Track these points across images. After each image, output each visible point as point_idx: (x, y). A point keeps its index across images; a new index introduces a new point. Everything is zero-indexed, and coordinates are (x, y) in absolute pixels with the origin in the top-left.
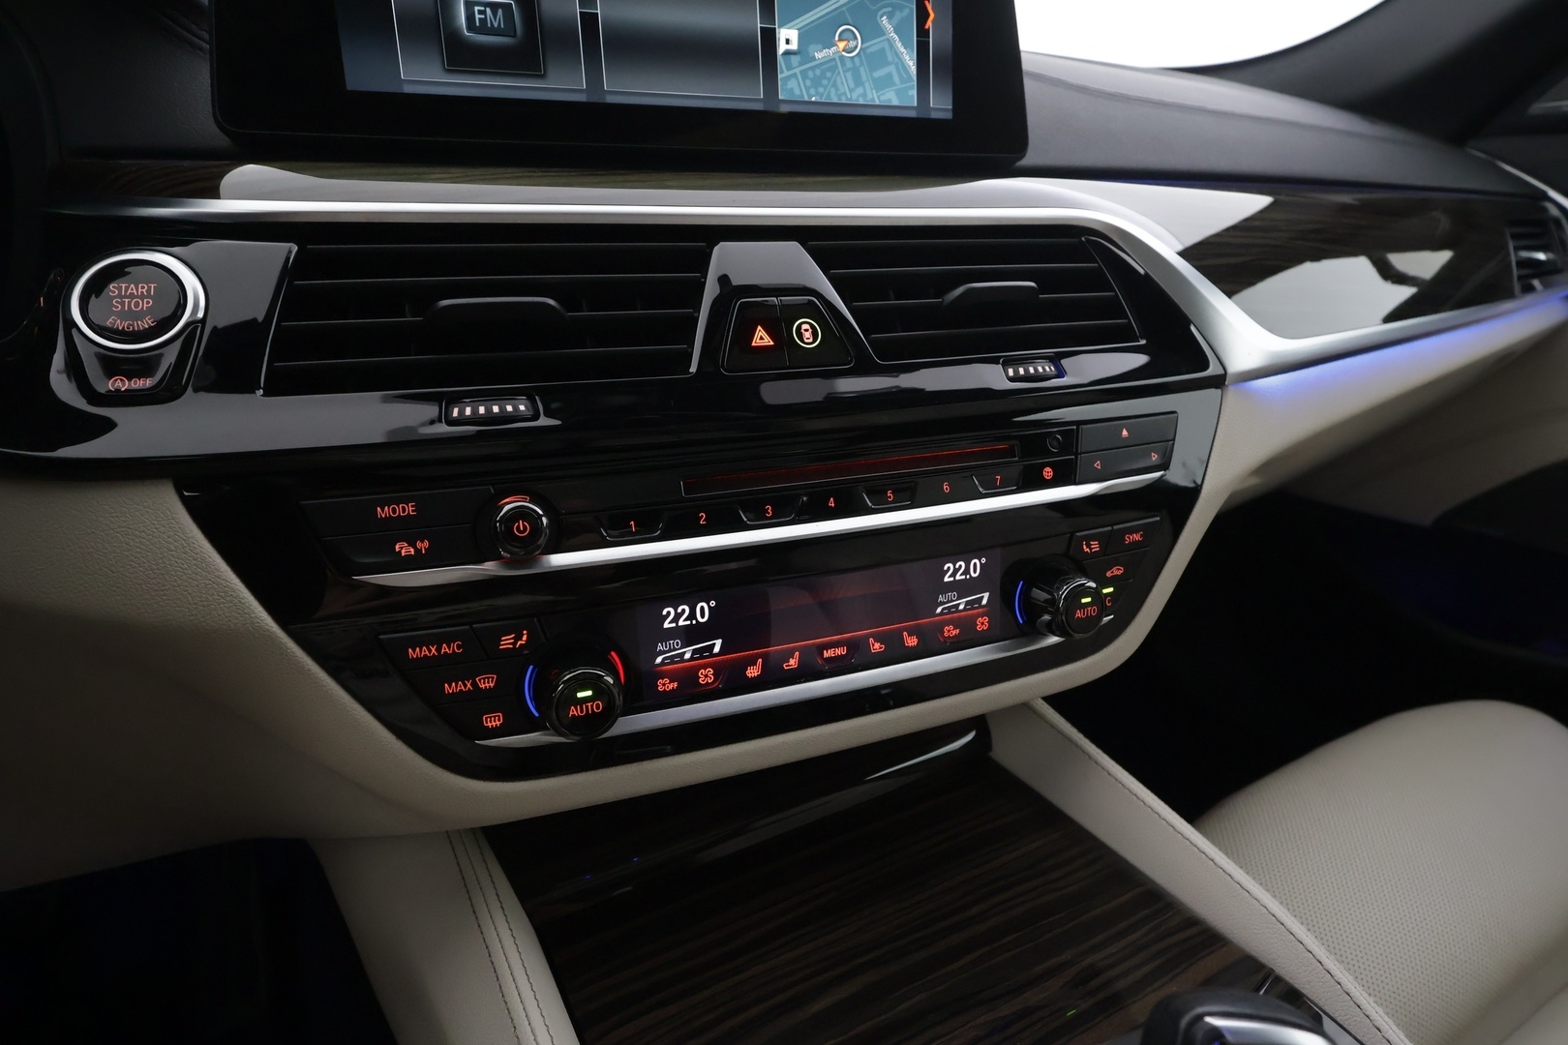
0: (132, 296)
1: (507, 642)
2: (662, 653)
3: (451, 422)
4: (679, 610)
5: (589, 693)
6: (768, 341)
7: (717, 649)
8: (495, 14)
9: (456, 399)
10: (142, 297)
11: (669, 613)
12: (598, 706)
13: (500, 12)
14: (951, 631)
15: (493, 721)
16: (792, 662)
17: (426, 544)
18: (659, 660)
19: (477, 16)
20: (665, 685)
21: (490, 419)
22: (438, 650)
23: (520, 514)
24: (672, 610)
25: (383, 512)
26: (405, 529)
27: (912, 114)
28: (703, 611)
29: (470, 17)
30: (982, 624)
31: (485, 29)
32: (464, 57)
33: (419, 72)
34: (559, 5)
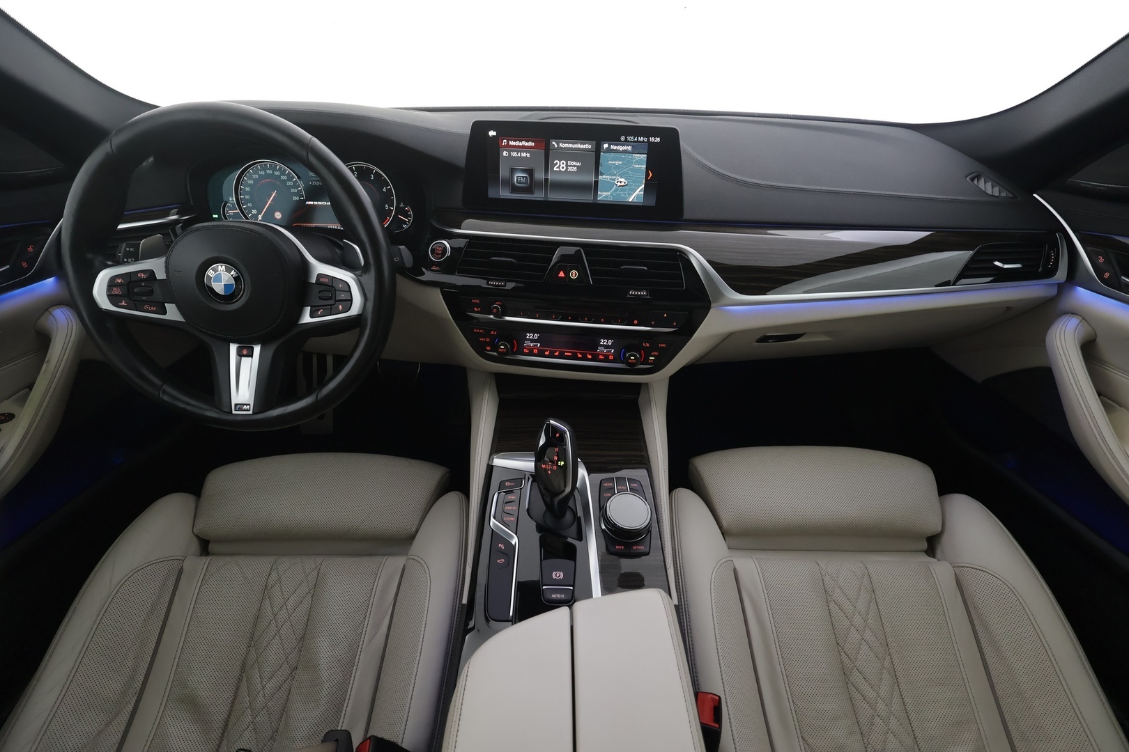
0: (439, 250)
1: (492, 333)
2: (526, 343)
3: (489, 285)
4: (531, 335)
5: (504, 347)
6: (563, 275)
7: (539, 346)
9: (492, 280)
11: (528, 335)
12: (505, 350)
13: (524, 178)
14: (601, 357)
15: (488, 348)
16: (557, 353)
17: (480, 309)
18: (525, 345)
19: (519, 179)
20: (526, 351)
21: (496, 285)
22: (480, 331)
23: (495, 308)
25: (473, 301)
26: (477, 305)
27: (641, 204)
28: (536, 337)
29: (517, 180)
30: (611, 357)
31: (520, 183)
32: (515, 189)
33: (505, 194)
34: (540, 175)
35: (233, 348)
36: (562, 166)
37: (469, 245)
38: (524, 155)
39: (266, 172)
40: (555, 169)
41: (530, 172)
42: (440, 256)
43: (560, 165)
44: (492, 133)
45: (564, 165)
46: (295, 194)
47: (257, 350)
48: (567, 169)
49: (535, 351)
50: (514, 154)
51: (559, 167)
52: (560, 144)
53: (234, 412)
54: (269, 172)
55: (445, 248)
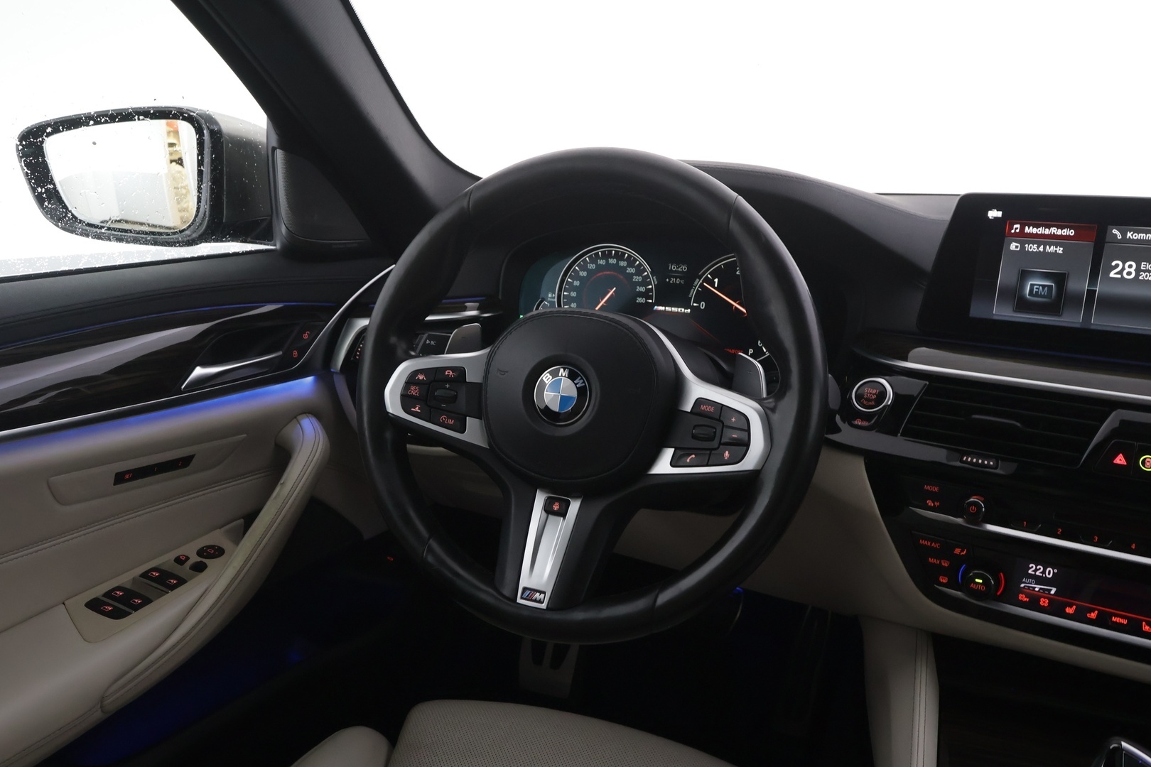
0: (871, 393)
1: (957, 551)
2: (1024, 583)
3: (962, 461)
4: (1038, 567)
5: (981, 581)
6: (1123, 462)
7: (1053, 592)
8: (1043, 289)
9: (968, 454)
10: (873, 394)
11: (1032, 567)
12: (983, 588)
13: (1046, 288)
15: (944, 580)
16: (1092, 614)
17: (938, 504)
18: (1022, 585)
19: (1035, 290)
20: (1022, 597)
21: (977, 464)
22: (931, 544)
23: (975, 503)
24: (1034, 567)
25: (927, 487)
26: (933, 496)
28: (1050, 573)
29: (1031, 290)
31: (1037, 295)
32: (1023, 305)
33: (1002, 311)
34: (1078, 284)
35: (540, 500)
36: (1127, 270)
37: (927, 391)
38: (1052, 249)
39: (607, 261)
40: (1112, 275)
41: (1060, 279)
42: (873, 403)
43: (1123, 269)
44: (994, 214)
45: (1132, 270)
46: (641, 295)
47: (574, 506)
48: (1138, 274)
49: (1044, 602)
50: (1032, 248)
51: (1121, 272)
52: (1129, 235)
53: (519, 601)
54: (612, 261)
55: (883, 394)
